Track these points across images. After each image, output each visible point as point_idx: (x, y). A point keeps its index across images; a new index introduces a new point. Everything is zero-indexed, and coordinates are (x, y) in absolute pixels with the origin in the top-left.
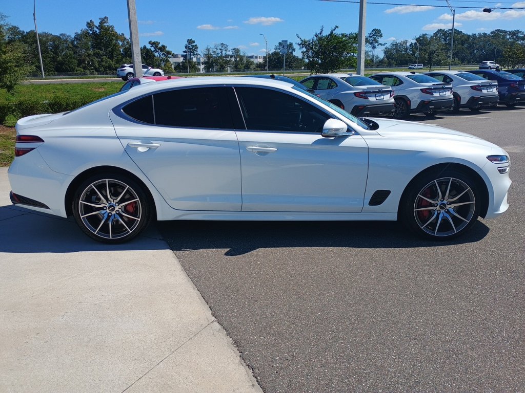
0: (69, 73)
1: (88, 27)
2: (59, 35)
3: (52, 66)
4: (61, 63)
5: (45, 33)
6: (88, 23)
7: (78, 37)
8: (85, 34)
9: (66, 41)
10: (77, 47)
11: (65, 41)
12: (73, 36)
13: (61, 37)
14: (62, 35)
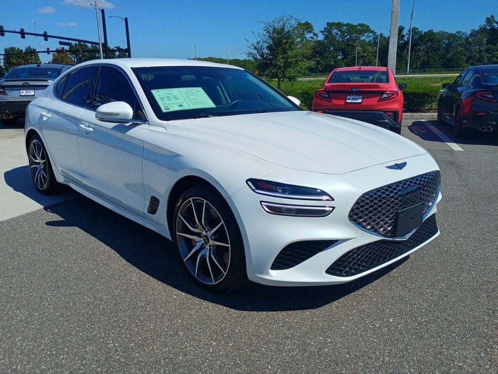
0: (455, 69)
1: (487, 23)
2: (455, 33)
3: (441, 63)
4: (450, 60)
5: (442, 32)
6: (488, 19)
7: (474, 34)
8: (482, 30)
9: (461, 38)
10: (470, 44)
11: (459, 38)
12: (469, 33)
13: (457, 34)
14: (458, 32)
